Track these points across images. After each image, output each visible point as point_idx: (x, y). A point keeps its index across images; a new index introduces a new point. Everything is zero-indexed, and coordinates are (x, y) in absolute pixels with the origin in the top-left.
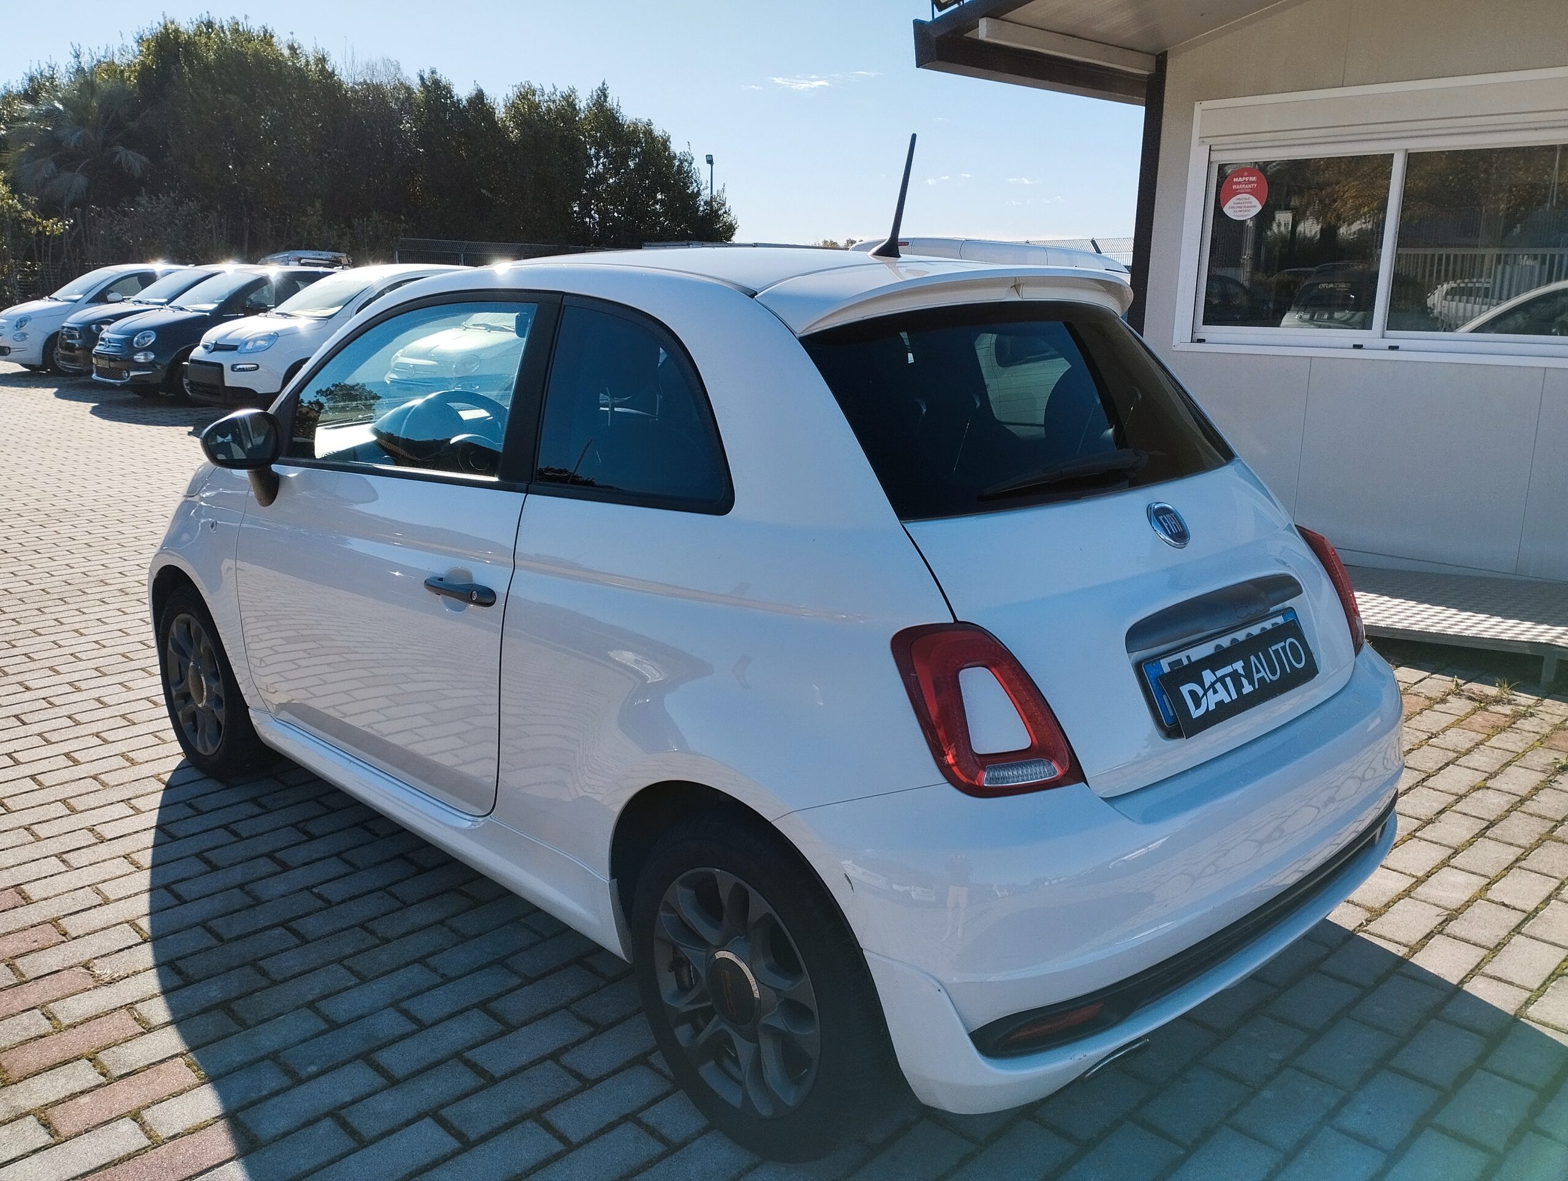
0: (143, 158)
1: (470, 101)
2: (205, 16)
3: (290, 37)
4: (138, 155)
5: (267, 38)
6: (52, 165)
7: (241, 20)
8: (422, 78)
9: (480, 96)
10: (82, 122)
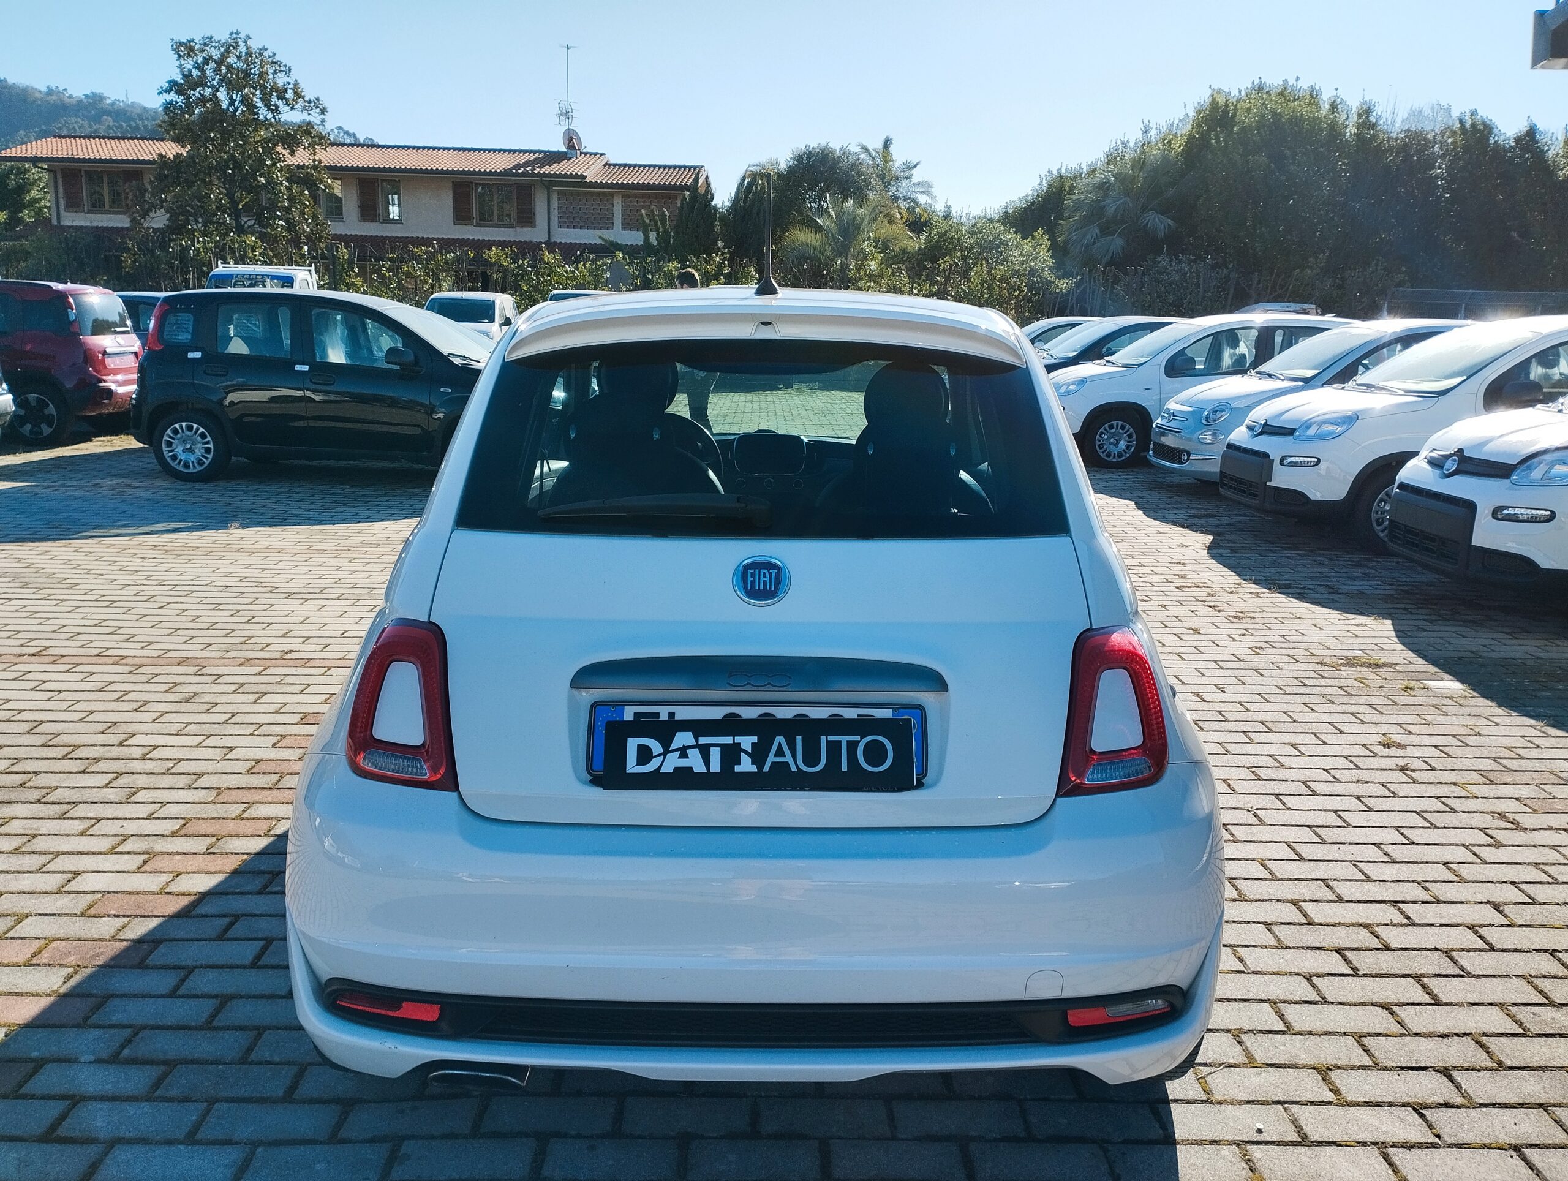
0: (1170, 222)
1: (1518, 140)
2: (1257, 82)
3: (1334, 93)
4: (1165, 218)
5: (1314, 96)
6: (1097, 230)
7: (1292, 82)
8: (1461, 122)
9: (1532, 132)
10: (1127, 193)
